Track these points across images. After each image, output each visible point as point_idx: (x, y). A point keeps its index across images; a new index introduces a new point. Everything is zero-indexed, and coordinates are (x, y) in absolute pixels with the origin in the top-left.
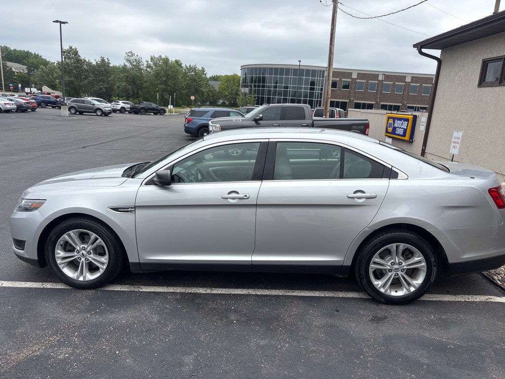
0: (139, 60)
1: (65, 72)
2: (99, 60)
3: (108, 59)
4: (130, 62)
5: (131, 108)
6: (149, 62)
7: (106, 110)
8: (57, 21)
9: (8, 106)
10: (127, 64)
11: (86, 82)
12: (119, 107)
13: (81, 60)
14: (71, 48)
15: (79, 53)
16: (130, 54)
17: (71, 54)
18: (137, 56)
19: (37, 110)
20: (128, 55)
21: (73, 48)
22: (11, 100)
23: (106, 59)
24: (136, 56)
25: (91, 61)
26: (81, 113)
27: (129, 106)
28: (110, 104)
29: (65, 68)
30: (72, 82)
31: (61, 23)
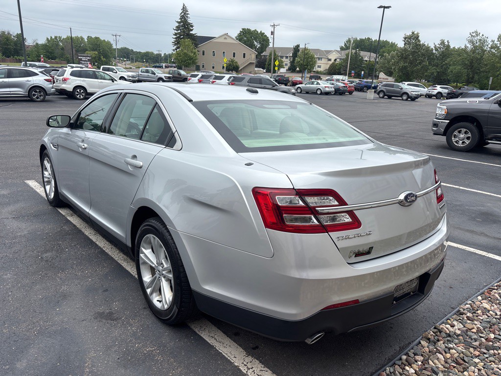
0: (484, 41)
1: (402, 57)
2: (438, 43)
3: (448, 41)
4: (473, 43)
5: (448, 94)
6: (496, 42)
7: (412, 94)
8: (380, 7)
9: (327, 89)
10: (468, 45)
11: (419, 67)
12: (435, 92)
13: (420, 45)
14: (413, 33)
15: (420, 38)
16: (474, 34)
17: (413, 39)
18: (483, 35)
19: (353, 93)
20: (472, 36)
21: (415, 33)
22: (333, 84)
23: (446, 41)
24: (481, 35)
25: (429, 45)
26: (390, 97)
27: (446, 91)
28: (427, 89)
29: (403, 54)
30: (405, 68)
31: (385, 7)
